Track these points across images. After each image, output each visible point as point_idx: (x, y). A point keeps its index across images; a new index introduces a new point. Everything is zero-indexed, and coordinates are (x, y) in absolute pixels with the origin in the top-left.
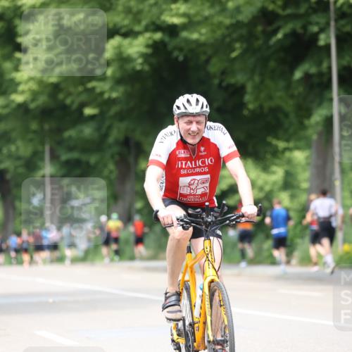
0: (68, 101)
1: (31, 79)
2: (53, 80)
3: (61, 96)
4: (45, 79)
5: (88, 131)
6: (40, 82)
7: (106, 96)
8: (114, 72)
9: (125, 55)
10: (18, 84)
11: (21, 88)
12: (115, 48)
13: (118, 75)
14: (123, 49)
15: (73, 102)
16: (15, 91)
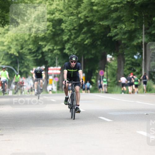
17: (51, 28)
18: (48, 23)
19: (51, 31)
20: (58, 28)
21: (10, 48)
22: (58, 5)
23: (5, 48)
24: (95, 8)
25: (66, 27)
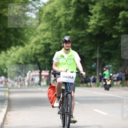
0: (106, 32)
1: (94, 24)
2: (101, 25)
3: (103, 30)
4: (98, 24)
5: (112, 43)
6: (97, 25)
7: (120, 31)
8: (122, 23)
9: (126, 17)
10: (89, 26)
11: (90, 27)
12: (123, 15)
13: (123, 24)
14: (125, 15)
15: (108, 33)
16: (88, 29)
17: (44, 48)
18: (42, 46)
19: (44, 50)
20: (48, 48)
21: (19, 60)
22: (48, 35)
23: (16, 59)
25: (53, 48)
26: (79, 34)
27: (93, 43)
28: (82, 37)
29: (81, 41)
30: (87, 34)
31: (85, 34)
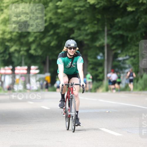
24: (60, 11)
26: (75, 6)
27: (98, 20)
28: (80, 12)
29: (77, 18)
30: (88, 6)
31: (84, 6)
